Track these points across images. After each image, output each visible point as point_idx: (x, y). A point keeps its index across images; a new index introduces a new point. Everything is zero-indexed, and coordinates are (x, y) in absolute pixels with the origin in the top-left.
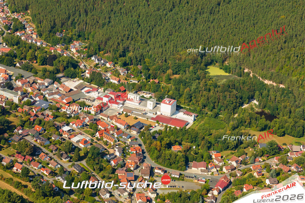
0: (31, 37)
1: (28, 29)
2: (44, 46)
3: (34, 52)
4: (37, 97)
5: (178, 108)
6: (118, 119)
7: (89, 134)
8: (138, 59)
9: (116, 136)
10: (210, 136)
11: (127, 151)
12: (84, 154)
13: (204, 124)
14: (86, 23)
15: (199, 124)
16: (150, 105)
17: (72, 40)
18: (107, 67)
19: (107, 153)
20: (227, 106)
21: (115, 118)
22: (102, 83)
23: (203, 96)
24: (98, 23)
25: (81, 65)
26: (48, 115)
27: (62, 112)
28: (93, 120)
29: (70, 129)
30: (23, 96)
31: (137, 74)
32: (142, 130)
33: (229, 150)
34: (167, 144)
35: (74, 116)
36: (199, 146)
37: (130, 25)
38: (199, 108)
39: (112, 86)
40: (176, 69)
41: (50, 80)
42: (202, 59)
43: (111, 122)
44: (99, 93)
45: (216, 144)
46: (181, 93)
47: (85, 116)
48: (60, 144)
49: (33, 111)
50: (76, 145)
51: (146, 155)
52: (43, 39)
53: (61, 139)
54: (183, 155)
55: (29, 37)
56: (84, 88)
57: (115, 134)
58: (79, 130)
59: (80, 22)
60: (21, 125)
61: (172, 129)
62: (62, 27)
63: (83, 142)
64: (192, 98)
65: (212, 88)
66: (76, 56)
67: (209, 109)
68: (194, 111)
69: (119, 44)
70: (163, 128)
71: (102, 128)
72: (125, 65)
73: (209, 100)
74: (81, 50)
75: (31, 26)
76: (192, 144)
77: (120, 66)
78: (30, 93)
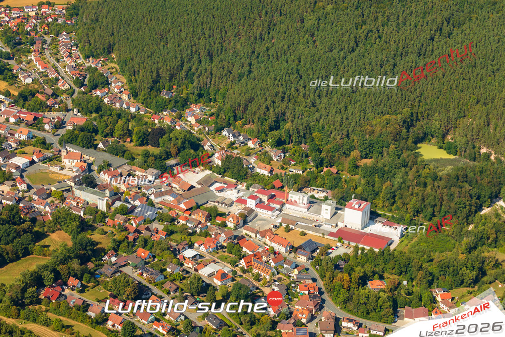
0: (120, 98)
1: (113, 85)
2: (141, 113)
3: (126, 123)
4: (137, 201)
5: (374, 216)
6: (274, 236)
7: (228, 263)
8: (302, 134)
9: (273, 265)
10: (431, 263)
11: (294, 291)
12: (223, 296)
13: (419, 243)
14: (211, 74)
15: (410, 242)
16: (326, 210)
17: (189, 103)
18: (249, 147)
19: (261, 294)
20: (455, 212)
21: (269, 233)
22: (243, 175)
23: (414, 195)
24: (231, 73)
25: (205, 144)
26: (157, 231)
27: (179, 225)
28: (233, 237)
29: (197, 255)
30: (114, 198)
31: (300, 158)
32: (315, 254)
33: (464, 286)
34: (360, 278)
35: (201, 232)
36: (412, 280)
37: (285, 77)
38: (408, 215)
39: (259, 180)
40: (365, 149)
41: (156, 171)
42: (408, 131)
43: (262, 241)
44: (238, 192)
45: (442, 276)
46: (376, 190)
47: (219, 232)
48: (181, 280)
49: (132, 224)
50: (208, 281)
51: (325, 296)
52: (140, 101)
53: (183, 271)
54: (388, 297)
55: (116, 98)
56: (213, 183)
57: (271, 261)
58: (210, 255)
59: (201, 72)
60: (114, 248)
61: (366, 251)
62: (170, 80)
63: (220, 275)
64: (396, 198)
65: (429, 181)
66: (196, 129)
67: (425, 216)
68: (400, 221)
69: (268, 108)
70: (350, 251)
71: (247, 251)
72: (279, 143)
73: (424, 201)
74: (204, 119)
75: (118, 80)
76: (401, 276)
77: (271, 146)
78: (124, 193)
